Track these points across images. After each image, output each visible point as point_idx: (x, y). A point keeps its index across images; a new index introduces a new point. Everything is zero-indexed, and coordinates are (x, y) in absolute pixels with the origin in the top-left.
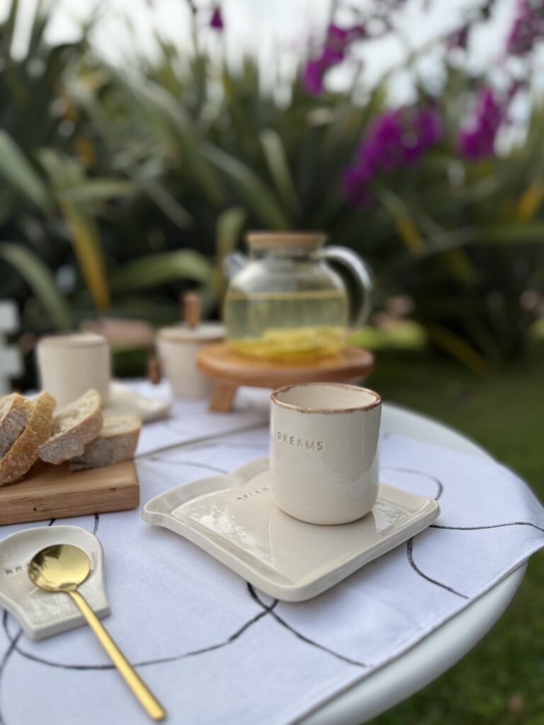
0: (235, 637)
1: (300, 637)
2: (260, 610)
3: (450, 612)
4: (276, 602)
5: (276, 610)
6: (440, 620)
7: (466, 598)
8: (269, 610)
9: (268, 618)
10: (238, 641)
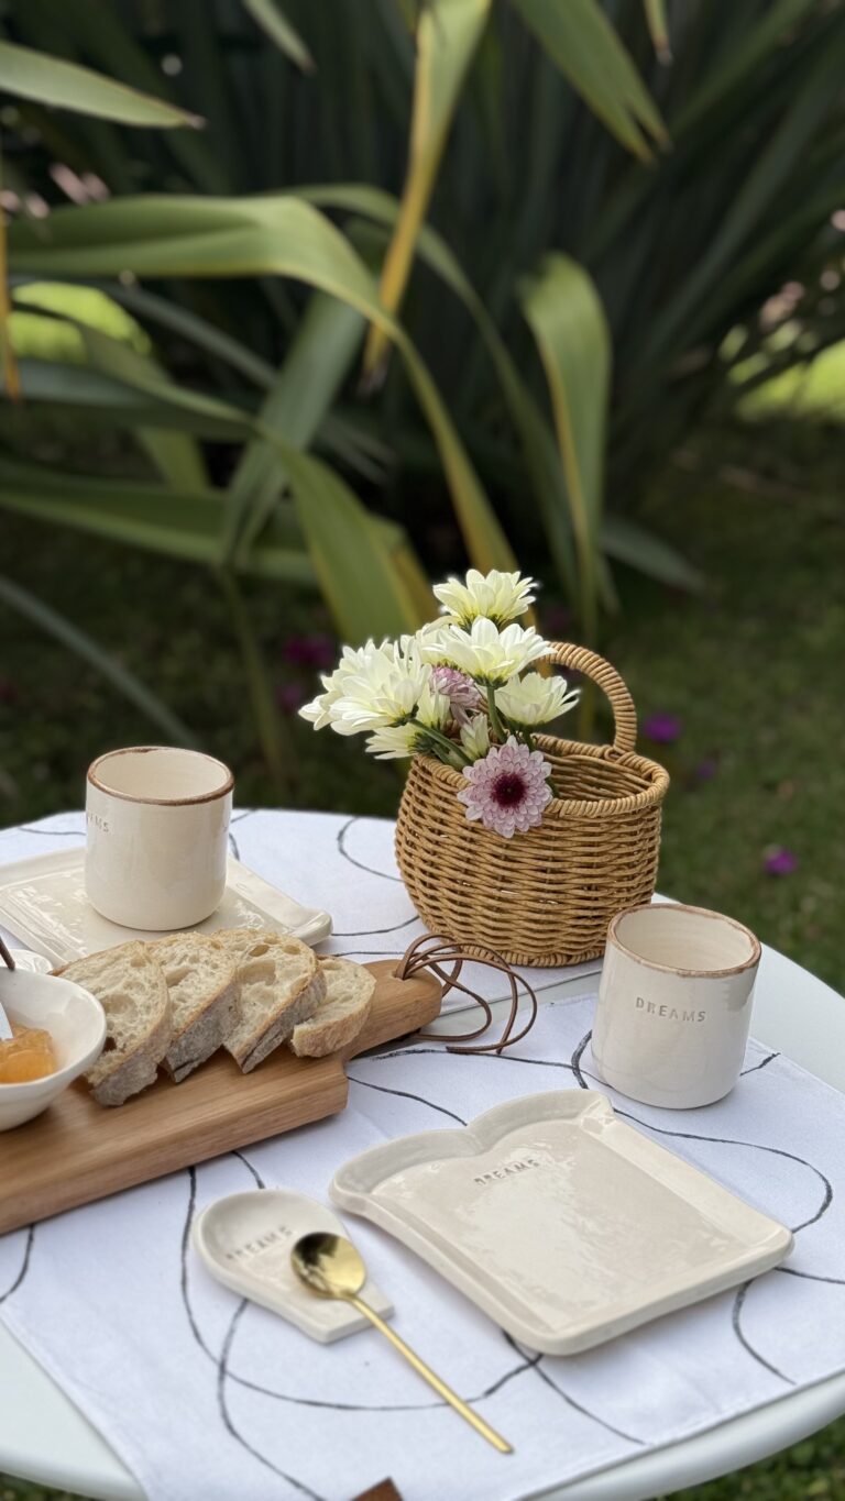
0: (491, 1391)
1: (570, 1401)
2: (521, 1362)
3: (763, 1398)
4: (540, 1356)
5: (541, 1365)
6: (748, 1406)
7: (793, 1383)
8: (532, 1363)
9: (531, 1372)
10: (495, 1397)
